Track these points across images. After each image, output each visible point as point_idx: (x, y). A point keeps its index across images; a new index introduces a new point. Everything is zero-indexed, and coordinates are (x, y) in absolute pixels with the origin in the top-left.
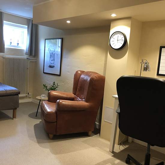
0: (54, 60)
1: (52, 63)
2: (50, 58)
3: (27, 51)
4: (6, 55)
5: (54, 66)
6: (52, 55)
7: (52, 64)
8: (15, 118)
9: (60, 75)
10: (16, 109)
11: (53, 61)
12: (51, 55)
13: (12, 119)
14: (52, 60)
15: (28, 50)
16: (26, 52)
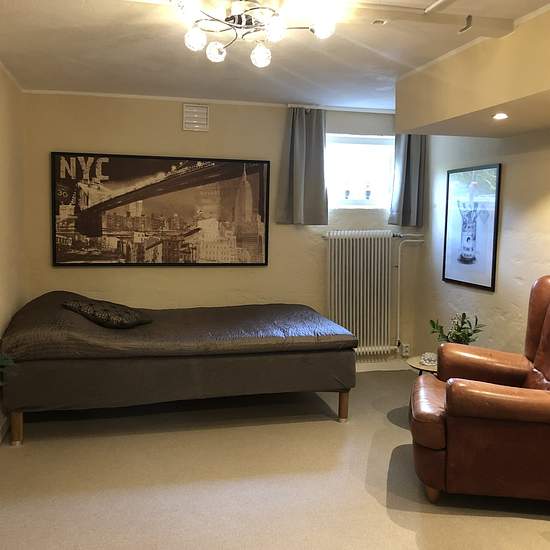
0: (474, 239)
1: (468, 249)
2: (463, 231)
3: (394, 213)
4: (333, 230)
5: (474, 259)
6: (469, 222)
7: (467, 253)
8: (346, 417)
9: (492, 289)
10: (347, 390)
11: (471, 241)
12: (464, 223)
13: (338, 421)
14: (469, 238)
15: (398, 211)
16: (391, 218)
